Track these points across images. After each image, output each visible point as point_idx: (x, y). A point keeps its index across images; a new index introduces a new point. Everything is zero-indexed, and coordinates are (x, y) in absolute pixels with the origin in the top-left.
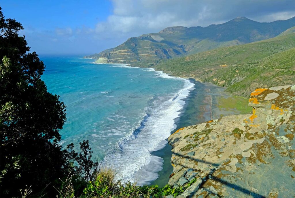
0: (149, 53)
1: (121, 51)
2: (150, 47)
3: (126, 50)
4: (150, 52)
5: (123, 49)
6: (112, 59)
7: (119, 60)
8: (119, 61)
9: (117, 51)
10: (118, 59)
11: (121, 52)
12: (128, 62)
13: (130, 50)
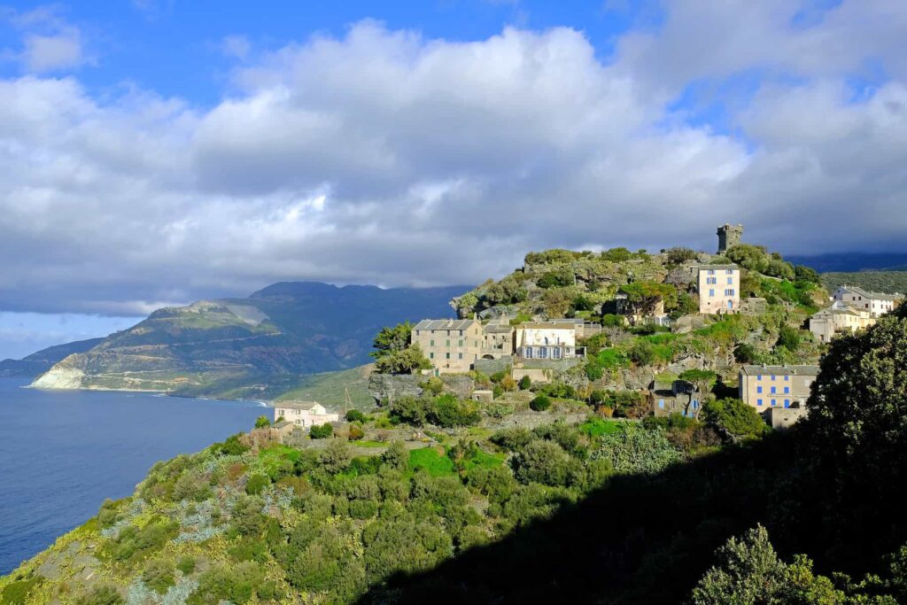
0: (227, 357)
1: (132, 348)
2: (232, 340)
3: (150, 347)
4: (231, 354)
5: (140, 344)
6: (99, 375)
7: (126, 379)
8: (127, 382)
9: (115, 349)
10: (123, 376)
11: (132, 353)
12: (157, 383)
13: (162, 346)
